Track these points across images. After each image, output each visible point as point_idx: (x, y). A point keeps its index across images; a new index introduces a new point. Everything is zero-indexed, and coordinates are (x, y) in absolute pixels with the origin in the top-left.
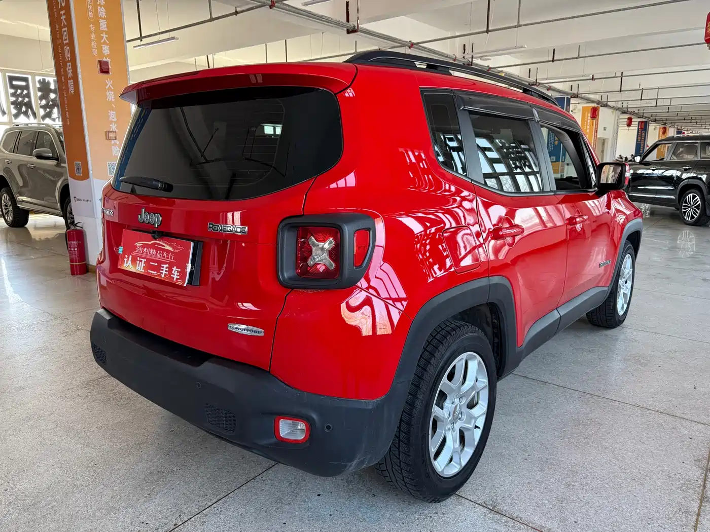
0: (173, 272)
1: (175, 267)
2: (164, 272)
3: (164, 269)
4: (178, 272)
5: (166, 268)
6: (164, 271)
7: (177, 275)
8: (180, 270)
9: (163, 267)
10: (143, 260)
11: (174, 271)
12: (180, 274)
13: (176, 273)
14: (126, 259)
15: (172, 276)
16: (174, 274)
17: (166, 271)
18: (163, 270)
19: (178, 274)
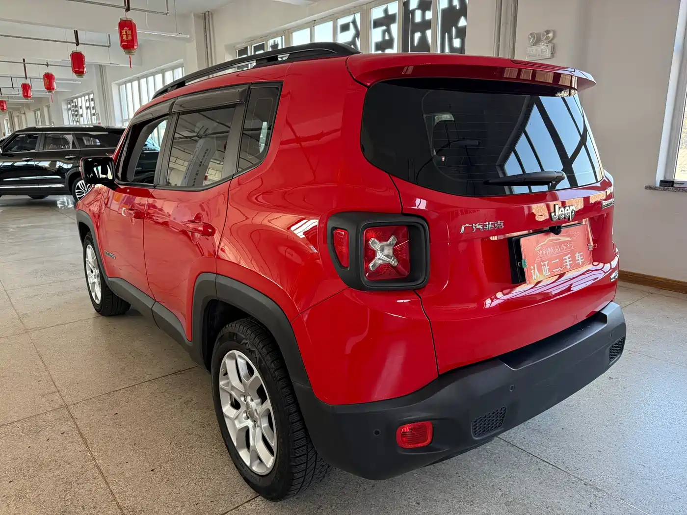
0: (577, 259)
1: (577, 253)
2: (568, 263)
3: (567, 260)
4: (581, 256)
5: (569, 258)
6: (568, 261)
7: (581, 259)
8: (582, 253)
9: (566, 259)
10: (546, 263)
11: (577, 257)
12: (583, 257)
13: (580, 258)
14: (532, 271)
15: (577, 262)
16: (578, 260)
17: (569, 261)
18: (566, 262)
19: (582, 257)
